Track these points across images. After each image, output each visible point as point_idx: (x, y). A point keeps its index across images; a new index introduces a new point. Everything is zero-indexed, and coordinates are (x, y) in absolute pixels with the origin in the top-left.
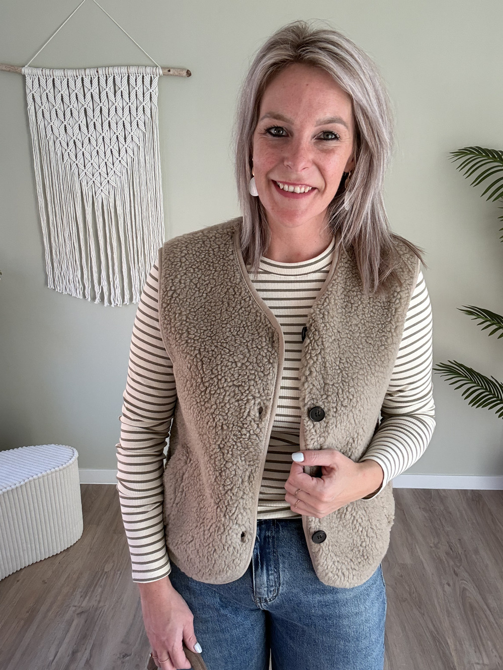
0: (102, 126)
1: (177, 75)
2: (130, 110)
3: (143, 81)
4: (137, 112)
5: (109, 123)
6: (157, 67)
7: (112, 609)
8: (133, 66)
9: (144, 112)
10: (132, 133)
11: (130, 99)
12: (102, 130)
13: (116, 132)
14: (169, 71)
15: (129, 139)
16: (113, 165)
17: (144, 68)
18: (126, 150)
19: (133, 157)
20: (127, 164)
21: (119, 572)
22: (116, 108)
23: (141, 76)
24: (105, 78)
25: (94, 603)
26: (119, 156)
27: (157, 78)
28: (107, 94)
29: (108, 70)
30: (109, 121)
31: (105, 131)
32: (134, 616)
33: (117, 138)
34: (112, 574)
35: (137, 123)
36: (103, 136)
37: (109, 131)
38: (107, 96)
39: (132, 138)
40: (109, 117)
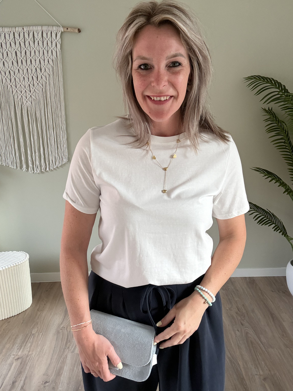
0: (27, 62)
1: (72, 32)
2: (43, 53)
3: (51, 35)
4: (48, 54)
5: (31, 60)
6: (60, 26)
7: (37, 355)
8: (45, 25)
9: (52, 54)
10: (45, 66)
11: (43, 46)
12: (27, 64)
13: (35, 66)
14: (67, 29)
15: (43, 70)
16: (34, 86)
17: (52, 27)
18: (42, 77)
19: (46, 81)
20: (42, 85)
21: (41, 334)
22: (35, 51)
23: (50, 32)
24: (28, 33)
25: (26, 352)
26: (38, 81)
27: (60, 33)
28: (29, 42)
29: (30, 28)
30: (31, 59)
31: (28, 65)
32: (51, 359)
33: (36, 69)
34: (37, 334)
35: (48, 60)
36: (27, 68)
37: (31, 65)
38: (29, 44)
39: (45, 69)
40: (31, 57)
